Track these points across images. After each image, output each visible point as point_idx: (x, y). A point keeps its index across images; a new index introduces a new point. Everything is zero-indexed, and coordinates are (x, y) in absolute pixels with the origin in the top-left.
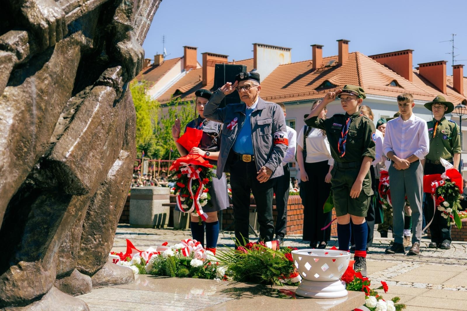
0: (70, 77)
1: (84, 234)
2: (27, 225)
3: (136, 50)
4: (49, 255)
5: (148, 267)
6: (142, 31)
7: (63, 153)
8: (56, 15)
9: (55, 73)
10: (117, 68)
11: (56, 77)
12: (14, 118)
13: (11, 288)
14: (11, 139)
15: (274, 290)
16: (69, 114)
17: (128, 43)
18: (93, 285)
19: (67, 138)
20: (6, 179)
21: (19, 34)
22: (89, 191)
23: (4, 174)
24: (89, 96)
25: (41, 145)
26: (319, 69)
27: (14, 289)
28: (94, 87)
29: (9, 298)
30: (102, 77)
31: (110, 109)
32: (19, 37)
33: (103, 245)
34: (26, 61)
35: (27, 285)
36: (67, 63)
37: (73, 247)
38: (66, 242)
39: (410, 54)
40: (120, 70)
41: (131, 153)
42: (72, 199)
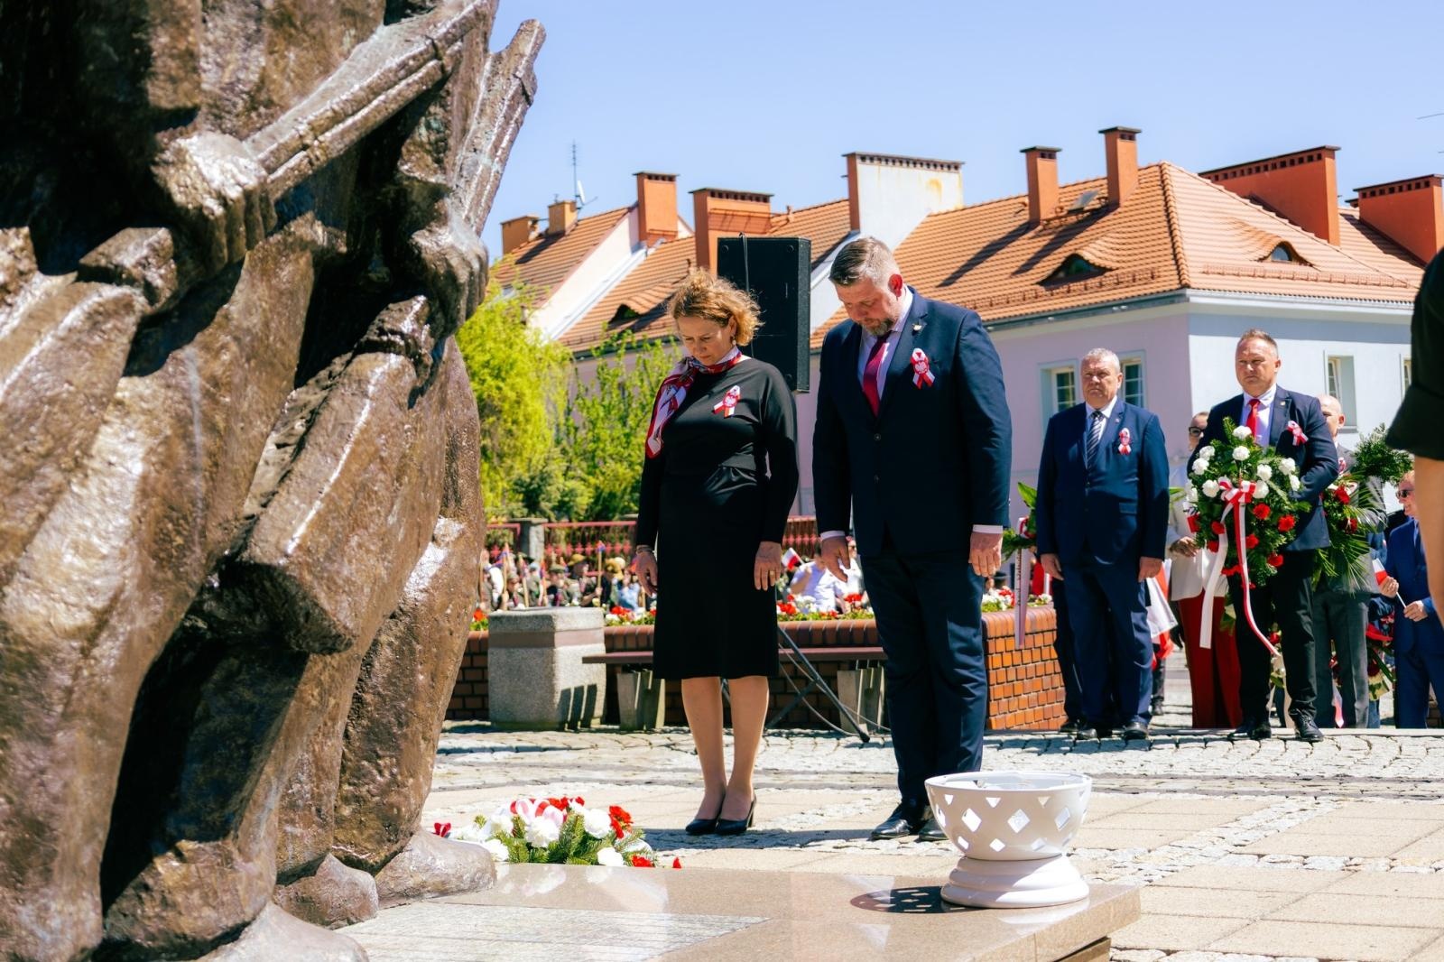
0: (290, 337)
1: (349, 755)
2: (192, 739)
3: (463, 249)
4: (254, 817)
6: (479, 195)
7: (278, 542)
8: (243, 179)
9: (248, 331)
10: (414, 302)
11: (252, 341)
12: (145, 460)
13: (157, 910)
14: (139, 514)
16: (290, 435)
17: (441, 231)
18: (381, 899)
19: (288, 500)
20: (132, 621)
21: (148, 237)
22: (354, 641)
23: (126, 610)
24: (343, 384)
25: (220, 524)
26: (1049, 221)
28: (353, 357)
29: (152, 937)
30: (374, 328)
31: (399, 415)
32: (150, 245)
33: (403, 785)
34: (171, 306)
35: (200, 902)
36: (279, 301)
37: (320, 795)
38: (300, 782)
39: (1328, 160)
40: (423, 307)
41: (470, 526)
42: (309, 664)
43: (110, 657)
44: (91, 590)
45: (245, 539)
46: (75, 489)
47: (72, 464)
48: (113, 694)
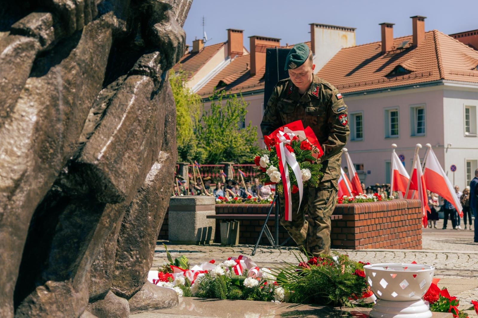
0: (101, 66)
1: (119, 250)
2: (54, 239)
3: (176, 32)
4: (80, 274)
5: (194, 288)
6: (182, 11)
7: (94, 154)
9: (84, 61)
10: (154, 54)
11: (85, 66)
12: (38, 115)
13: (38, 312)
15: (344, 313)
16: (99, 109)
17: (167, 24)
18: (132, 310)
20: (30, 185)
21: (42, 16)
22: (125, 198)
23: (28, 180)
24: (123, 88)
25: (69, 145)
26: (389, 52)
27: (41, 314)
28: (128, 77)
30: (137, 65)
31: (147, 102)
32: (42, 20)
33: (141, 262)
34: (51, 48)
35: (56, 309)
36: (97, 49)
37: (107, 265)
38: (99, 260)
40: (158, 57)
41: (172, 154)
42: (106, 208)
43: (20, 201)
44: (13, 171)
45: (80, 152)
46: (7, 126)
47: (5, 114)
48: (21, 217)
